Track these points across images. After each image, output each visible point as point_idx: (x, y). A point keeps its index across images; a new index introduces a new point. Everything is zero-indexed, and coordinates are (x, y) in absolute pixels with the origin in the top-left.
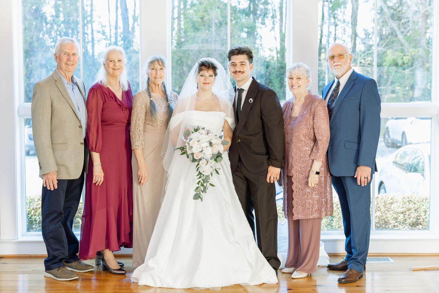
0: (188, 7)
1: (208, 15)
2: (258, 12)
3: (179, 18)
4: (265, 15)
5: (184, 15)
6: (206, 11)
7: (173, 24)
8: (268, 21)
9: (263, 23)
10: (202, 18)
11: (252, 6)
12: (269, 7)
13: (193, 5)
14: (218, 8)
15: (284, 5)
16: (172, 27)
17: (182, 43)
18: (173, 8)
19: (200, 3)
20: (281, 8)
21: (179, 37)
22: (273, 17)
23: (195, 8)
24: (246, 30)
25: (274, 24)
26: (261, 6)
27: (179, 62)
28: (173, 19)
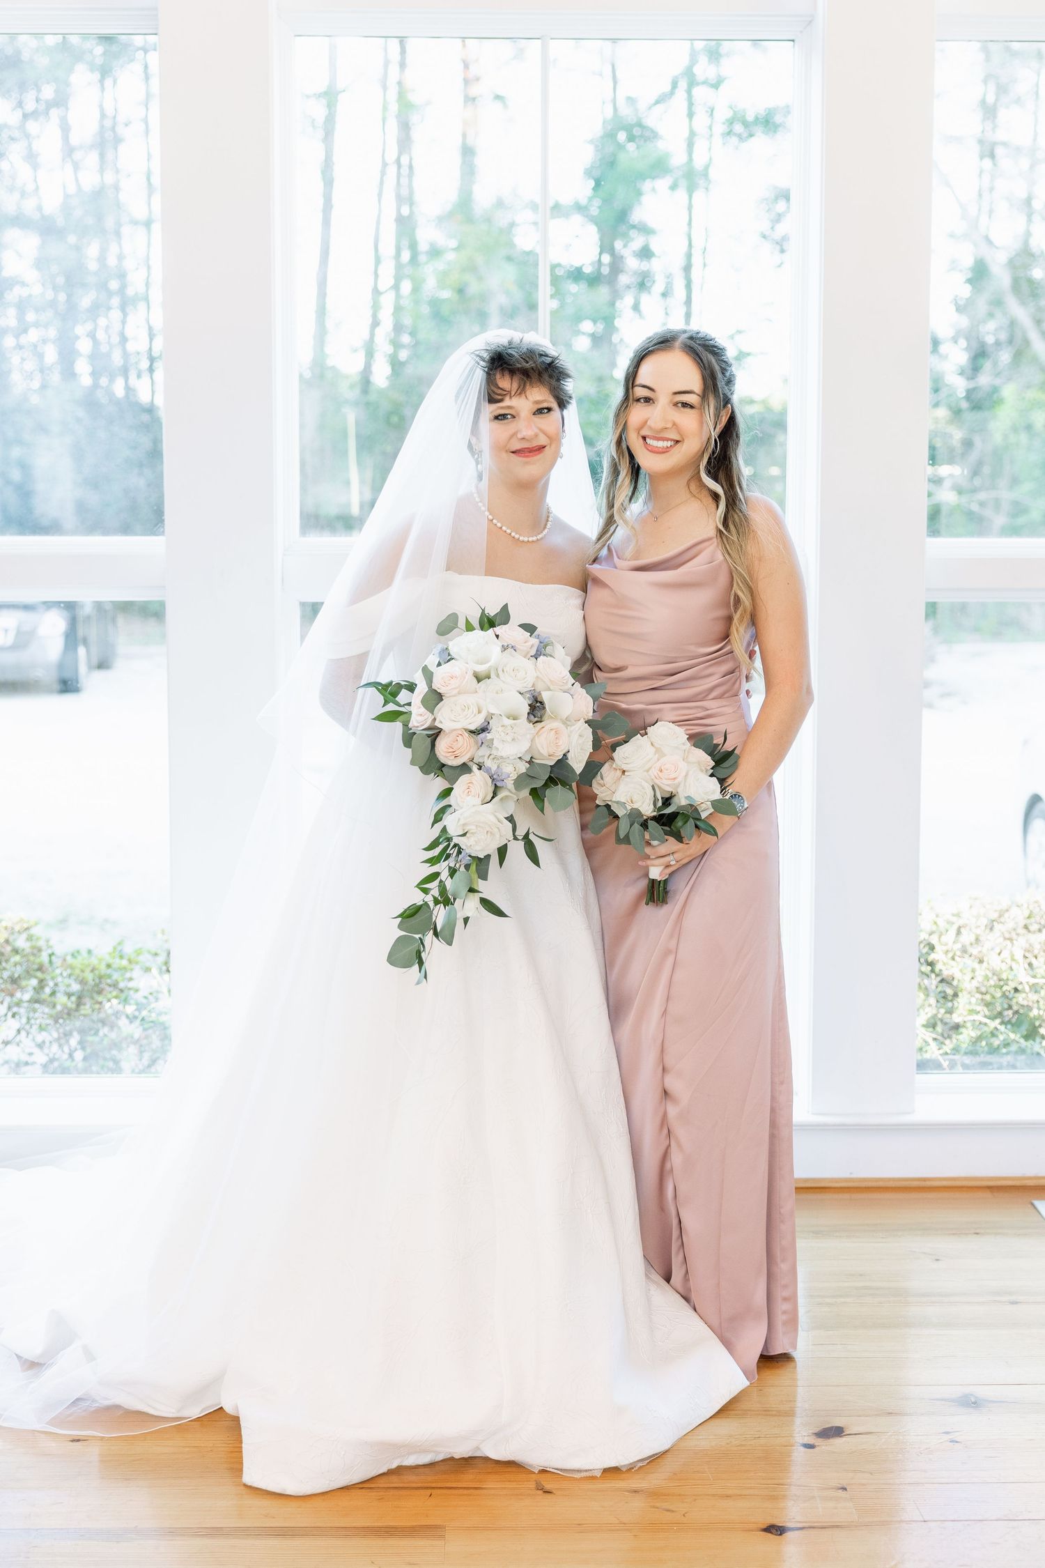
0: (422, 258)
1: (480, 279)
2: (624, 279)
3: (396, 287)
4: (643, 283)
5: (413, 280)
6: (472, 268)
7: (376, 307)
8: (650, 302)
9: (636, 307)
10: (461, 291)
11: (606, 259)
12: (655, 265)
13: (435, 252)
14: (509, 259)
15: (697, 260)
16: (374, 316)
17: (402, 364)
18: (378, 261)
19: (457, 249)
20: (687, 268)
21: (396, 344)
22: (664, 295)
23: (440, 265)
24: (587, 326)
25: (667, 314)
26: (632, 263)
27: (395, 419)
28: (376, 292)
